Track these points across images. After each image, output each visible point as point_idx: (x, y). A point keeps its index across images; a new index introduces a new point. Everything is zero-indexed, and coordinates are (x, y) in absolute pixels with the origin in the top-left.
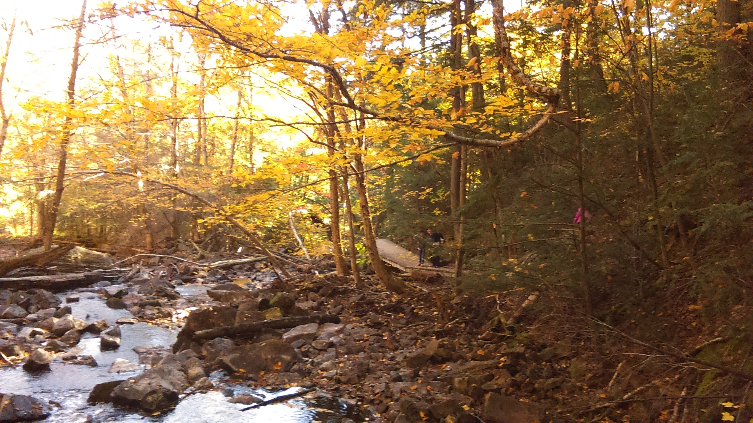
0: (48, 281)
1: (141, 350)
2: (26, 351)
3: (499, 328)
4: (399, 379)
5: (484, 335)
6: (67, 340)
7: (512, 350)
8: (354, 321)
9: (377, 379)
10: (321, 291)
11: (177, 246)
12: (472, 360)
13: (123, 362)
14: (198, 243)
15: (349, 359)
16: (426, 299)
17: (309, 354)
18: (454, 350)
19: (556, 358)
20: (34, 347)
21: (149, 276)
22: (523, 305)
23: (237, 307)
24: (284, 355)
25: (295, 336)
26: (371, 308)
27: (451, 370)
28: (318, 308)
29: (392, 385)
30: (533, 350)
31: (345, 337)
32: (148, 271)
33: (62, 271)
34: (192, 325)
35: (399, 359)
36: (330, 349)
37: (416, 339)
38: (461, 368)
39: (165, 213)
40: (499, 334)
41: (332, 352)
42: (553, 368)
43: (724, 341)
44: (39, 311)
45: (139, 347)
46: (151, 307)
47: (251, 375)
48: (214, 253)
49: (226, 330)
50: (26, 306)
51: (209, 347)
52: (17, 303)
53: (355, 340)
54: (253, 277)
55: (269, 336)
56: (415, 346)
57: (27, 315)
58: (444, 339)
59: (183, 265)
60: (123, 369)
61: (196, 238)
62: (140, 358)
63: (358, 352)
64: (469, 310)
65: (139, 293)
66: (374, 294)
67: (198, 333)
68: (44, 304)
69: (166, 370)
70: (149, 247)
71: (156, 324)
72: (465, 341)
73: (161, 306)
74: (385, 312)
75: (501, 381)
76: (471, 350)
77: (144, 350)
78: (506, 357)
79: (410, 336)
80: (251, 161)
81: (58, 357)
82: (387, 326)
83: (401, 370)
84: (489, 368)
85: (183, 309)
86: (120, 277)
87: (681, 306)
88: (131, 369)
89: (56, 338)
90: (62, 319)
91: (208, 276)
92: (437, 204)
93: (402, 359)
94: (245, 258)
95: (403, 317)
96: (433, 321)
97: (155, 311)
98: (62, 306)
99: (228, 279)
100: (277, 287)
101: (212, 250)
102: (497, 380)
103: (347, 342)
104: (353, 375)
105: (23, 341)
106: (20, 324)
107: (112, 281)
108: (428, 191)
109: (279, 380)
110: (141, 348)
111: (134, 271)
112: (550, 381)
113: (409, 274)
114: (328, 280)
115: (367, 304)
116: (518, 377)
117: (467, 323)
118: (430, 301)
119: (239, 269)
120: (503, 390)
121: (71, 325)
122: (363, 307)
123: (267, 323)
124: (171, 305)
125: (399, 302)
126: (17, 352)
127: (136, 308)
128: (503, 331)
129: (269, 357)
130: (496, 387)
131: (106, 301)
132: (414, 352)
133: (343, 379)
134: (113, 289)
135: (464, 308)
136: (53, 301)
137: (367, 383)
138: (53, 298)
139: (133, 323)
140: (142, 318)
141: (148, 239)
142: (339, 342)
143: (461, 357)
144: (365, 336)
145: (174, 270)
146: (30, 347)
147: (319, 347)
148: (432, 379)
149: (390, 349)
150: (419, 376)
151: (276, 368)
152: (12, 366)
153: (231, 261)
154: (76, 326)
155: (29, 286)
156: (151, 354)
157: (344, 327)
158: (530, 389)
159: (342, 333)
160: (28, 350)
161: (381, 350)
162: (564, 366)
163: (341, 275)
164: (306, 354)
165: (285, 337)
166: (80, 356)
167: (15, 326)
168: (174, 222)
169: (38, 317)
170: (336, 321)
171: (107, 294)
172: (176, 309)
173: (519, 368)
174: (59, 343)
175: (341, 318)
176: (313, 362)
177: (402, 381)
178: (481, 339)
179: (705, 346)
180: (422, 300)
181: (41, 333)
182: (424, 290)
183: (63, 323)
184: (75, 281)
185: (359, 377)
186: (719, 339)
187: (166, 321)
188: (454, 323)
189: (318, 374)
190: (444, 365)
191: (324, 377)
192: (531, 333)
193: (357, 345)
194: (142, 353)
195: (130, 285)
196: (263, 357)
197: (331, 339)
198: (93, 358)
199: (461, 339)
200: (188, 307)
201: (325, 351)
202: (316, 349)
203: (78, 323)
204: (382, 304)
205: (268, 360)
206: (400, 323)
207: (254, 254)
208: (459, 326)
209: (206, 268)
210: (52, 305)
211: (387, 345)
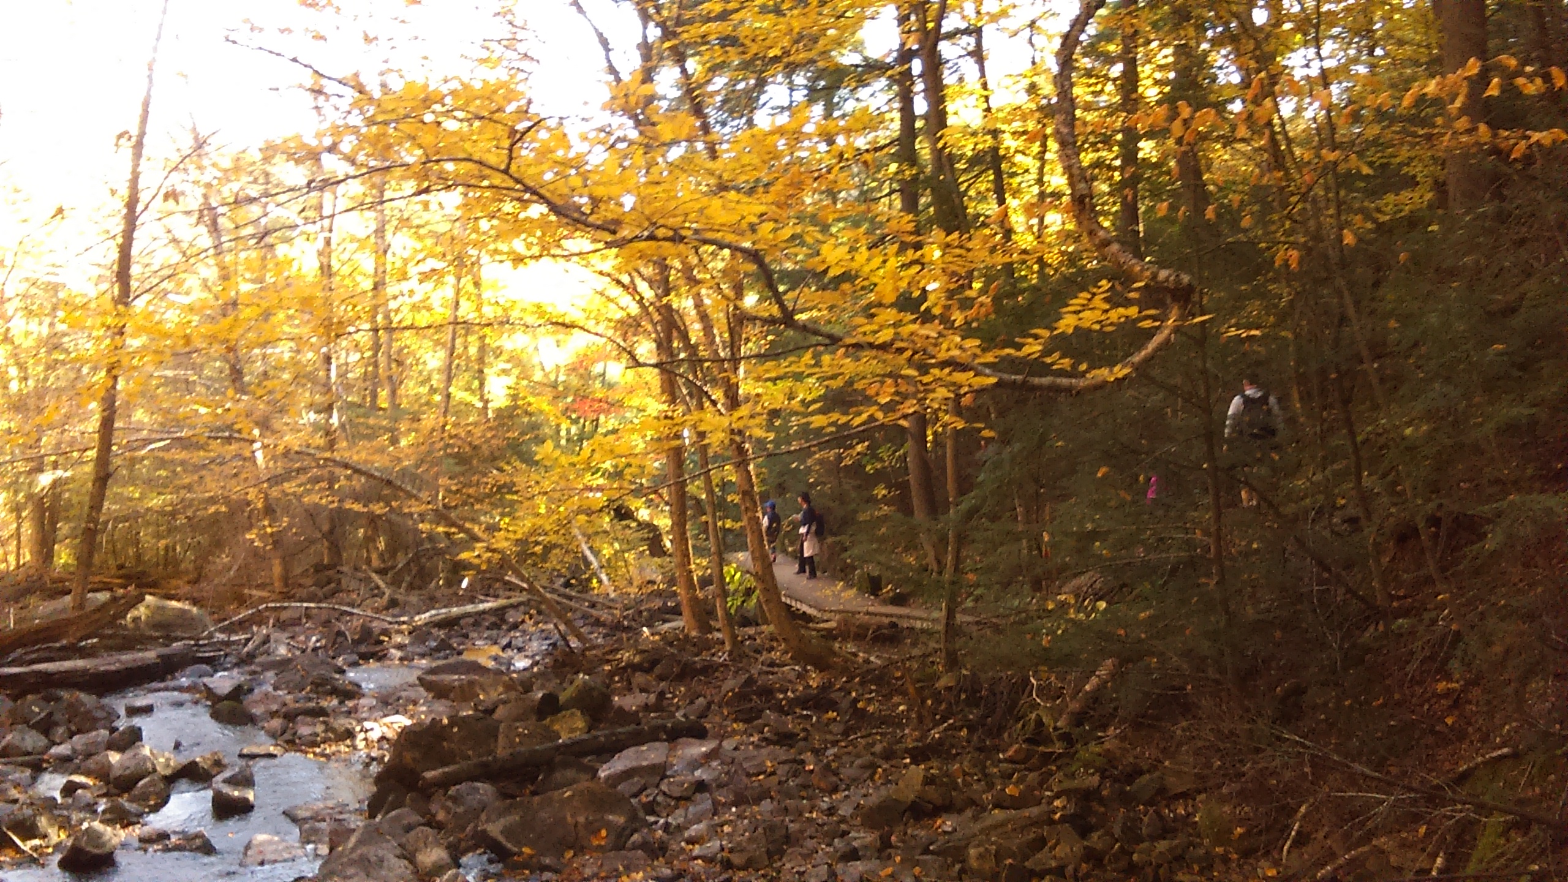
0: (85, 672)
1: (302, 814)
2: (60, 828)
3: (1038, 736)
4: (852, 855)
5: (1010, 753)
6: (143, 798)
7: (1075, 784)
8: (735, 732)
9: (807, 857)
10: (658, 670)
11: (339, 583)
12: (995, 807)
13: (270, 842)
14: (381, 572)
15: (740, 816)
16: (880, 678)
17: (657, 809)
18: (955, 787)
19: (1163, 795)
20: (75, 817)
21: (289, 650)
22: (1087, 687)
23: (490, 711)
24: (611, 813)
25: (623, 772)
26: (767, 702)
27: (955, 830)
28: (658, 707)
29: (839, 868)
30: (1116, 780)
31: (726, 768)
32: (284, 636)
33: (109, 649)
34: (408, 757)
35: (845, 810)
36: (698, 796)
37: (873, 767)
38: (977, 827)
39: (312, 514)
40: (1042, 748)
41: (704, 803)
42: (1160, 816)
43: (1515, 756)
44: (75, 738)
45: (295, 808)
46: (309, 719)
47: (547, 861)
48: (417, 592)
49: (485, 765)
50: (45, 727)
51: (449, 804)
52: (26, 722)
53: (749, 775)
54: (504, 641)
55: (570, 773)
56: (872, 780)
57: (48, 748)
58: (930, 764)
59: (357, 623)
60: (272, 857)
61: (376, 562)
62: (301, 832)
63: (757, 801)
64: (974, 700)
65: (276, 688)
66: (768, 673)
67: (429, 775)
68: (83, 722)
69: (373, 859)
70: (278, 586)
71: (323, 755)
72: (975, 766)
73: (327, 715)
74: (798, 710)
75: (1061, 851)
76: (990, 786)
77: (307, 814)
78: (1063, 798)
79: (858, 762)
80: (482, 396)
81: (129, 835)
82: (805, 739)
83: (853, 834)
84: (1035, 823)
85: (375, 720)
86: (227, 655)
87: (1420, 683)
88: (286, 856)
89: (119, 795)
90: (129, 753)
91: (412, 644)
92: (880, 476)
93: (851, 811)
94: (482, 602)
95: (835, 719)
96: (902, 727)
97: (320, 729)
98: (122, 724)
99: (452, 649)
100: (564, 664)
101: (411, 587)
102: (1054, 848)
103: (731, 778)
104: (758, 850)
105: (49, 805)
106: (38, 769)
107: (214, 664)
108: (859, 448)
109: (605, 868)
110: (300, 808)
111: (257, 640)
112: (1162, 846)
113: (832, 624)
114: (671, 644)
115: (760, 694)
116: (1095, 839)
117: (972, 729)
118: (889, 683)
119: (473, 624)
120: (1070, 869)
121: (149, 765)
122: (750, 701)
123: (564, 745)
124: (349, 713)
125: (824, 688)
126: (42, 831)
127: (276, 723)
128: (1048, 741)
129: (581, 819)
130: (1054, 864)
131: (210, 710)
132: (872, 795)
133: (737, 859)
134: (223, 681)
135: (963, 696)
136: (102, 714)
137: (788, 866)
138: (102, 708)
139: (272, 756)
140: (293, 744)
141: (277, 569)
142: (715, 780)
143: (972, 803)
144: (769, 764)
145: (340, 633)
146: (68, 819)
147: (676, 792)
148: (919, 851)
149: (822, 790)
150: (891, 846)
151: (596, 843)
152: (33, 861)
153: (455, 610)
154: (159, 768)
155: (47, 684)
156: (323, 820)
157: (720, 745)
158: (1123, 864)
159: (716, 759)
160: (65, 824)
161: (804, 793)
162: (1181, 811)
163: (694, 633)
164: (651, 808)
165: (603, 774)
167: (28, 772)
168: (331, 532)
169: (74, 750)
170: (699, 733)
171: (209, 693)
172: (360, 721)
173: (1093, 820)
174: (127, 805)
175: (708, 726)
176: (667, 825)
177: (858, 859)
178: (1005, 760)
179: (1477, 765)
180: (871, 682)
181: (83, 786)
182: (872, 659)
183: (132, 764)
184: (140, 668)
185: (770, 854)
186: (1505, 750)
187: (343, 748)
188: (945, 730)
189: (683, 849)
190: (939, 822)
191: (696, 858)
192: (1107, 746)
193: (756, 784)
194: (305, 820)
195: (254, 673)
196: (569, 819)
197: (698, 773)
198: (203, 836)
199: (966, 763)
200: (385, 716)
201: (688, 799)
202: (669, 796)
203: (162, 760)
204: (789, 694)
205: (579, 827)
206: (831, 733)
207: (501, 592)
208: (956, 733)
209: (404, 626)
210: (99, 724)
211: (815, 781)
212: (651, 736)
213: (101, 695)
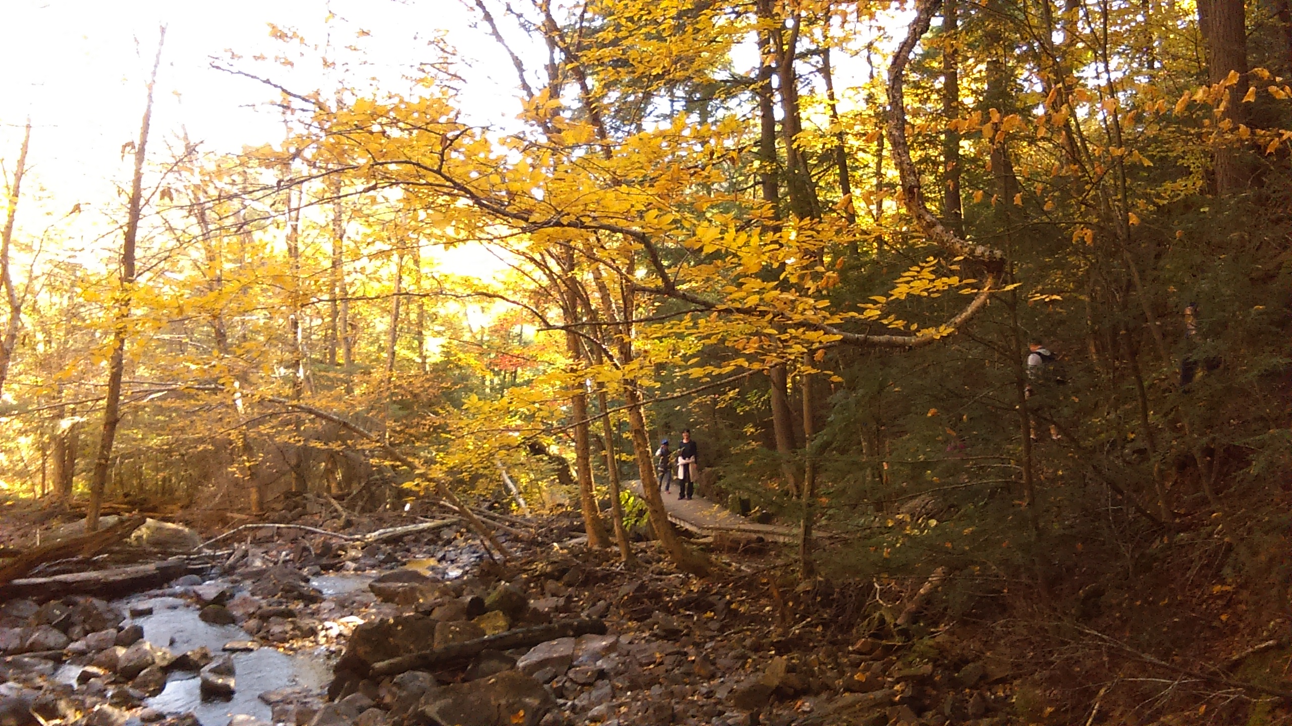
0: (97, 581)
1: (274, 698)
2: (76, 710)
3: (881, 631)
5: (858, 646)
6: (144, 685)
7: (912, 671)
8: (629, 629)
10: (566, 578)
11: (304, 507)
12: (845, 691)
14: (339, 498)
15: (635, 699)
16: (750, 584)
17: (565, 693)
18: (813, 674)
19: (985, 681)
20: (89, 701)
21: (264, 563)
22: (922, 591)
23: (429, 613)
24: (529, 696)
25: (538, 663)
26: (656, 604)
27: (812, 710)
28: (566, 609)
30: (946, 668)
31: (623, 659)
32: (259, 551)
33: (117, 562)
34: (361, 650)
35: (721, 694)
36: (599, 683)
37: (744, 657)
38: (830, 708)
39: (282, 450)
40: (884, 642)
41: (604, 687)
42: (982, 696)
43: (1279, 647)
44: (89, 636)
45: (269, 692)
46: (280, 620)
48: (368, 514)
49: (424, 657)
50: (65, 627)
51: (394, 689)
52: (49, 622)
53: (641, 665)
54: (440, 555)
55: (494, 664)
56: (744, 668)
57: (68, 644)
58: (792, 655)
59: (319, 540)
61: (334, 490)
62: (273, 713)
63: (649, 686)
64: (827, 603)
65: (253, 594)
66: (657, 580)
67: (378, 665)
68: (95, 623)
70: (254, 510)
71: (292, 649)
72: (829, 657)
73: (295, 616)
74: (681, 611)
76: (842, 674)
77: (279, 698)
78: (902, 683)
79: (732, 653)
80: (421, 353)
81: (133, 716)
82: (687, 635)
83: (728, 714)
84: (879, 704)
85: (334, 620)
86: (213, 567)
87: (1199, 586)
89: (124, 683)
90: (133, 648)
91: (364, 557)
92: (748, 417)
93: (726, 694)
94: (422, 522)
95: (713, 619)
96: (768, 624)
97: (289, 627)
98: (127, 624)
99: (397, 561)
101: (363, 510)
103: (627, 667)
105: (68, 691)
106: (59, 661)
107: (203, 574)
108: (731, 394)
110: (273, 693)
111: (238, 554)
113: (710, 540)
114: (576, 556)
115: (650, 598)
116: (929, 717)
117: (826, 626)
118: (757, 588)
119: (414, 541)
121: (149, 658)
122: (642, 603)
123: (489, 641)
124: (313, 614)
125: (705, 592)
126: (62, 712)
127: (253, 623)
128: (889, 636)
129: (503, 702)
131: (199, 612)
132: (744, 681)
134: (209, 589)
135: (819, 599)
136: (111, 616)
138: (111, 611)
139: (251, 650)
140: (267, 639)
141: (254, 496)
142: (613, 669)
143: (826, 687)
144: (658, 655)
145: (305, 549)
146: (83, 702)
147: (581, 679)
149: (702, 677)
150: (759, 723)
151: (515, 721)
153: (399, 529)
154: (157, 661)
155: (66, 591)
156: (291, 703)
157: (618, 640)
159: (614, 651)
160: (80, 707)
161: (687, 680)
162: (1001, 694)
163: (596, 547)
164: (561, 693)
165: (521, 664)
166: (169, 713)
167: (50, 664)
168: (298, 466)
169: (88, 646)
170: (601, 631)
171: (198, 598)
172: (322, 621)
173: (928, 702)
174: (131, 691)
175: (607, 624)
176: (574, 707)
178: (854, 652)
179: (1248, 655)
180: (742, 587)
181: (95, 676)
182: (743, 568)
183: (135, 657)
184: (142, 578)
186: (1271, 642)
187: (307, 643)
188: (803, 627)
190: (799, 703)
192: (938, 639)
193: (647, 673)
194: (277, 703)
195: (235, 581)
196: (493, 702)
197: (599, 663)
198: (192, 716)
199: (821, 654)
200: (343, 617)
201: (591, 684)
202: (576, 683)
203: (160, 654)
204: (674, 597)
205: (501, 708)
206: (709, 629)
207: (437, 514)
208: (813, 629)
209: (358, 543)
210: (109, 624)
211: (696, 670)
212: (561, 633)
213: (109, 600)
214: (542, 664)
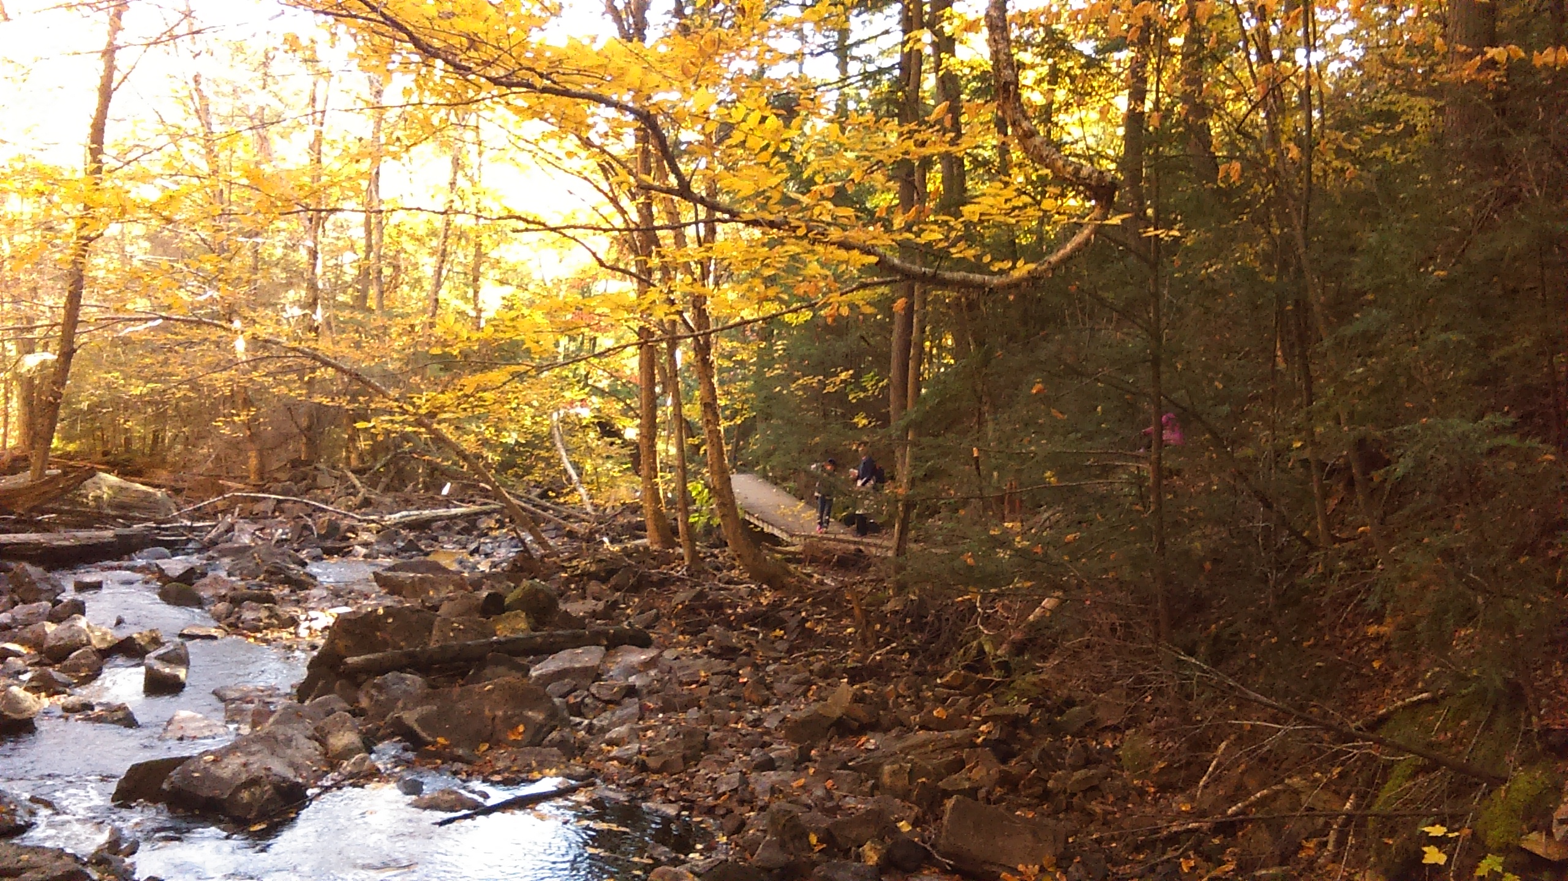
0: (38, 545)
1: (231, 694)
3: (979, 662)
4: (769, 765)
5: (947, 678)
6: (74, 669)
7: (1004, 710)
8: (679, 644)
9: (723, 764)
10: (613, 581)
11: (315, 479)
12: (921, 728)
13: (193, 719)
14: (359, 472)
15: (665, 722)
16: (832, 600)
17: (584, 710)
18: (885, 708)
19: (1092, 727)
20: (3, 682)
21: (253, 540)
22: (1031, 617)
23: (436, 608)
24: (532, 710)
25: (556, 672)
26: (716, 616)
27: (877, 748)
28: (605, 615)
29: (753, 776)
30: (1048, 710)
31: (660, 676)
32: (251, 528)
33: (67, 525)
34: (341, 644)
35: (771, 723)
36: (627, 700)
37: (809, 683)
38: (897, 746)
39: (290, 408)
40: (979, 676)
41: (632, 706)
42: (1085, 747)
43: (1434, 701)
44: (16, 608)
45: (226, 688)
46: (254, 604)
47: (460, 752)
48: (393, 494)
49: (411, 655)
51: (373, 692)
53: (681, 683)
54: (472, 547)
55: (497, 669)
56: (805, 696)
58: (866, 684)
59: (325, 518)
60: (192, 733)
61: (355, 462)
62: (226, 711)
63: (685, 708)
64: (918, 626)
65: (229, 575)
66: (723, 589)
67: (350, 660)
68: (27, 593)
69: (281, 737)
70: (253, 478)
71: (264, 640)
72: (909, 688)
73: (275, 603)
74: (745, 626)
75: (978, 774)
76: (920, 708)
77: (237, 695)
78: (990, 724)
79: (795, 677)
80: (476, 305)
81: (53, 705)
82: (747, 654)
83: (775, 746)
84: (957, 745)
85: (323, 610)
86: (190, 540)
87: (1352, 626)
88: (207, 733)
89: (50, 665)
90: (65, 625)
91: (378, 542)
92: (861, 406)
93: (776, 723)
94: (456, 506)
95: (782, 638)
96: (846, 647)
97: (263, 614)
98: (65, 597)
99: (420, 550)
100: (522, 569)
101: (387, 489)
102: (970, 770)
103: (664, 686)
104: (674, 755)
107: (175, 548)
108: (843, 376)
109: (518, 762)
110: (232, 689)
111: (222, 528)
112: (1079, 775)
113: (798, 548)
114: (630, 556)
115: (709, 608)
116: (1014, 766)
117: (913, 654)
118: (839, 605)
119: (444, 528)
120: (982, 793)
121: (84, 637)
122: (700, 614)
123: (498, 642)
124: (298, 601)
125: (775, 606)
127: (222, 607)
128: (987, 670)
129: (500, 713)
130: (967, 785)
131: (158, 590)
132: (802, 709)
133: (652, 762)
134: (175, 565)
135: (908, 621)
136: (46, 586)
137: (702, 772)
138: (47, 580)
139: (215, 638)
140: (235, 627)
141: (253, 462)
142: (647, 686)
143: (899, 723)
144: (703, 674)
145: (307, 527)
147: (605, 695)
148: (837, 766)
149: (753, 703)
150: (809, 759)
151: (513, 737)
153: (427, 513)
154: (94, 642)
156: (252, 702)
157: (660, 655)
158: (1038, 790)
159: (655, 667)
161: (733, 705)
162: (1109, 744)
163: (656, 547)
164: (578, 710)
165: (534, 673)
166: (100, 704)
168: (309, 428)
169: (14, 619)
170: (642, 641)
171: (162, 575)
172: (307, 610)
173: (1016, 747)
174: (56, 675)
175: (653, 636)
176: (590, 726)
177: (774, 769)
178: (942, 685)
179: (1397, 709)
180: (822, 603)
181: (17, 655)
182: (827, 581)
183: (65, 635)
184: (94, 545)
185: (685, 759)
186: (1425, 695)
187: (285, 635)
188: (888, 653)
189: (601, 751)
190: (864, 739)
191: (612, 759)
192: (1044, 676)
193: (685, 692)
194: (233, 700)
195: (211, 558)
196: (487, 712)
197: (632, 679)
198: (126, 708)
199: (901, 685)
200: (333, 607)
201: (618, 703)
202: (598, 699)
203: (98, 633)
204: (739, 610)
205: (497, 721)
206: (775, 650)
207: (476, 498)
208: (898, 657)
209: (373, 525)
210: (43, 596)
211: (747, 694)
212: (594, 640)
213: (49, 569)
214: (560, 675)
